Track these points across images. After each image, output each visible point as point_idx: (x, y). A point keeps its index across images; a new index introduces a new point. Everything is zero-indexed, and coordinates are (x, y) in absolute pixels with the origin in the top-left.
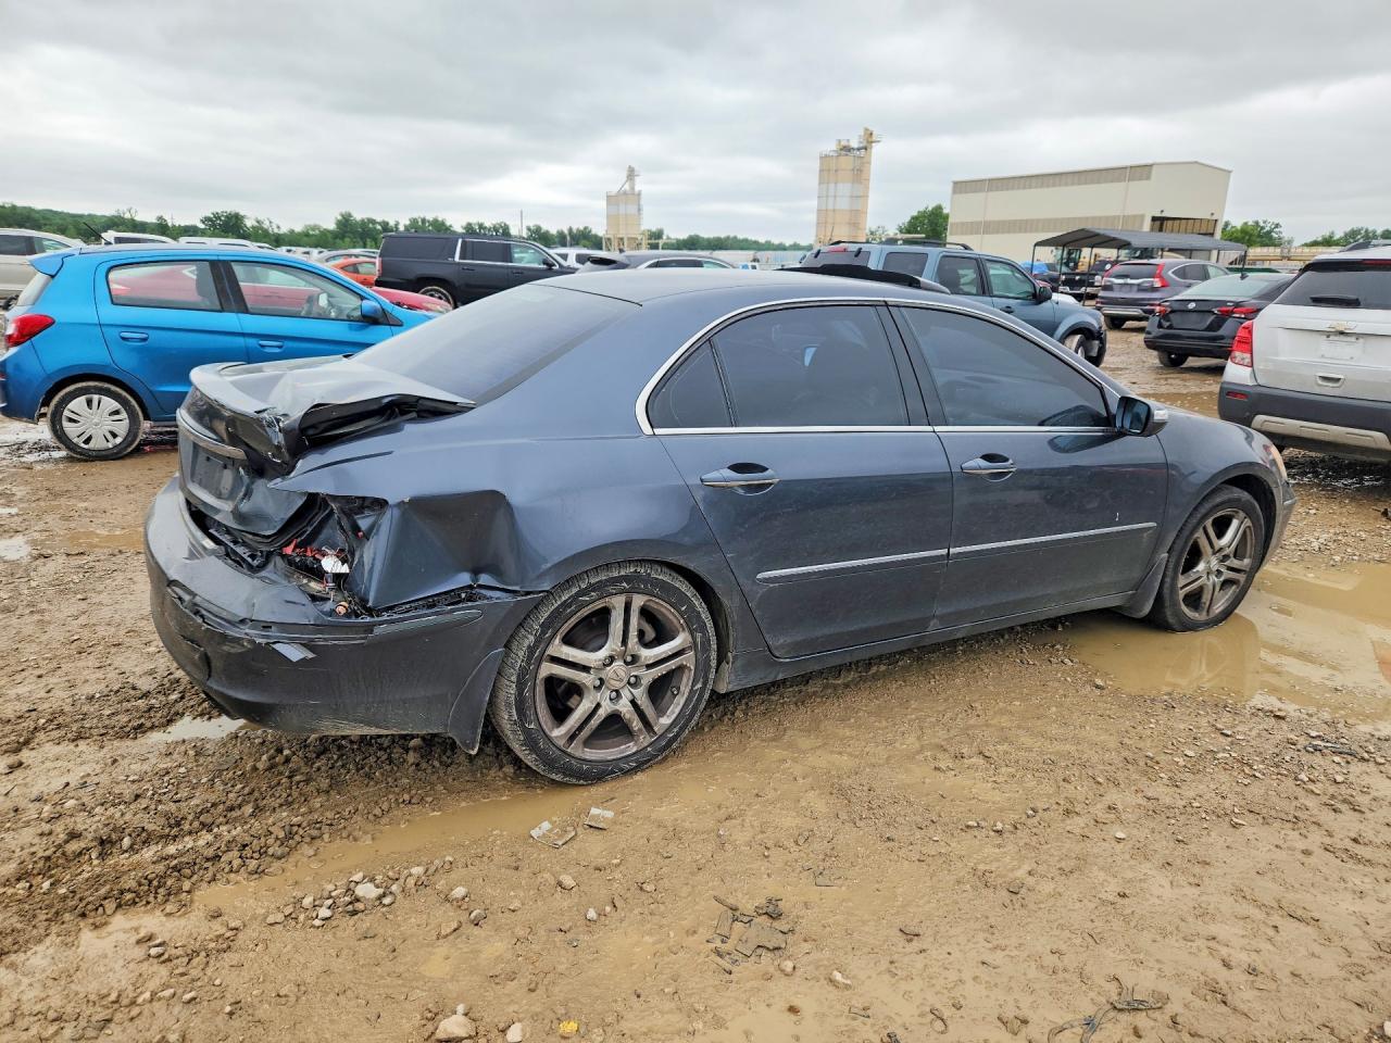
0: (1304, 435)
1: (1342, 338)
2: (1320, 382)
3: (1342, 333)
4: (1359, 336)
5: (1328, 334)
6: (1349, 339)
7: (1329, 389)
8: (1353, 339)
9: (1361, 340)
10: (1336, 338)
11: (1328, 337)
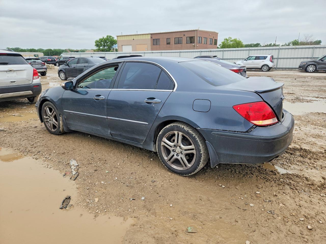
0: (14, 96)
1: (10, 72)
2: (11, 83)
3: (10, 71)
4: (14, 71)
5: (7, 71)
6: (12, 72)
7: (14, 84)
8: (13, 72)
9: (15, 72)
10: (9, 72)
11: (7, 72)
